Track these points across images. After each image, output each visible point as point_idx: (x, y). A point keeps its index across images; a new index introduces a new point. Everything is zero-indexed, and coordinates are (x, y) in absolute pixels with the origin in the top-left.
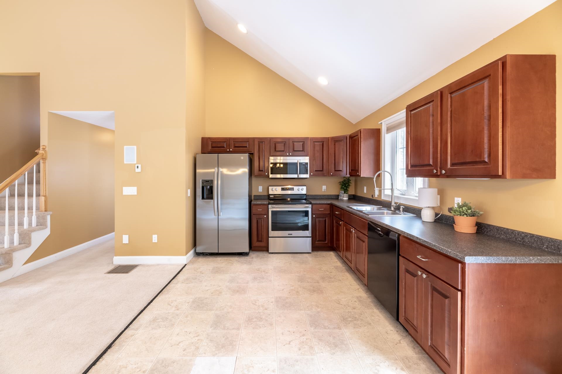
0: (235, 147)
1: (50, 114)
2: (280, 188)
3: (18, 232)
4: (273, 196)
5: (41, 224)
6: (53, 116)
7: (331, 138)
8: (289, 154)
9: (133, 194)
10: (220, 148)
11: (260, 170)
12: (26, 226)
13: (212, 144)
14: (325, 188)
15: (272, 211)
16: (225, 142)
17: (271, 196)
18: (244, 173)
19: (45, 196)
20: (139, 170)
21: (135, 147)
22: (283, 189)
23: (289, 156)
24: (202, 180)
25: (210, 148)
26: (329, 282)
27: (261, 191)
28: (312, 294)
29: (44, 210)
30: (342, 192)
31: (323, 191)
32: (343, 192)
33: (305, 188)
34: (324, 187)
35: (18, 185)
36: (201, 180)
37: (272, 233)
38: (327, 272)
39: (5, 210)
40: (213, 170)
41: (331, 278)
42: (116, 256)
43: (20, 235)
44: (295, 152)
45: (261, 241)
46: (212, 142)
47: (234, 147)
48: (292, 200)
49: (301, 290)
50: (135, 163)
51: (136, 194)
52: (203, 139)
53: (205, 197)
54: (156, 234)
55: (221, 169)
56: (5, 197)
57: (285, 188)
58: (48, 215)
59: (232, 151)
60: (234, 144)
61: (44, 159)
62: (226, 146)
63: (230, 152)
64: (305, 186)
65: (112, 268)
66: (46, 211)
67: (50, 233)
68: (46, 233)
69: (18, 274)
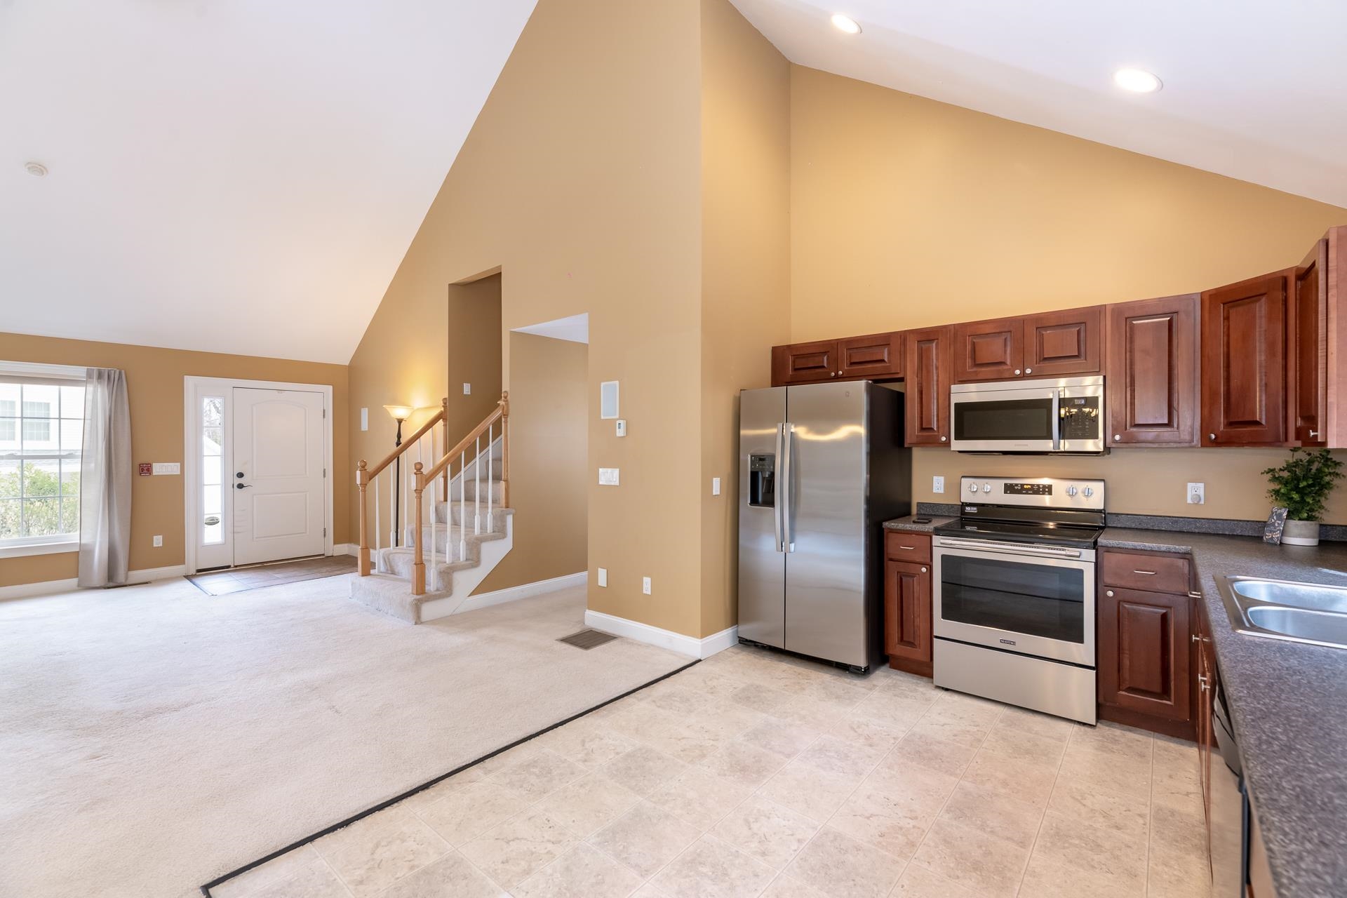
0: (852, 364)
1: (513, 334)
2: (1001, 484)
3: (465, 540)
4: (975, 509)
5: (500, 533)
6: (517, 336)
7: (1210, 295)
8: (1023, 371)
9: (613, 484)
10: (813, 371)
11: (922, 429)
12: (477, 531)
13: (794, 362)
14: (1201, 493)
15: (943, 557)
16: (825, 353)
17: (968, 509)
18: (854, 438)
19: (506, 481)
20: (620, 432)
21: (617, 383)
22: (1010, 489)
23: (1023, 377)
24: (751, 457)
25: (790, 373)
26: (1071, 862)
27: (942, 491)
28: (959, 873)
29: (504, 505)
30: (1281, 515)
31: (1189, 501)
32: (1285, 514)
33: (1098, 488)
34: (1195, 490)
35: (493, 460)
36: (749, 456)
37: (942, 626)
38: (1101, 820)
39: (475, 501)
40: (774, 431)
41: (1097, 847)
42: (589, 609)
43: (468, 544)
44: (1047, 364)
45: (911, 644)
46: (796, 357)
47: (849, 363)
48: (1061, 527)
49: (933, 844)
50: (617, 417)
51: (617, 483)
52: (775, 350)
53: (760, 499)
54: (650, 577)
55: (793, 427)
56: (475, 480)
57: (1017, 485)
58: (508, 514)
59: (845, 375)
60: (850, 356)
61: (506, 415)
62: (828, 363)
63: (837, 378)
64: (1103, 480)
65: (575, 632)
66: (507, 507)
67: (510, 547)
68: (505, 546)
69: (461, 609)
